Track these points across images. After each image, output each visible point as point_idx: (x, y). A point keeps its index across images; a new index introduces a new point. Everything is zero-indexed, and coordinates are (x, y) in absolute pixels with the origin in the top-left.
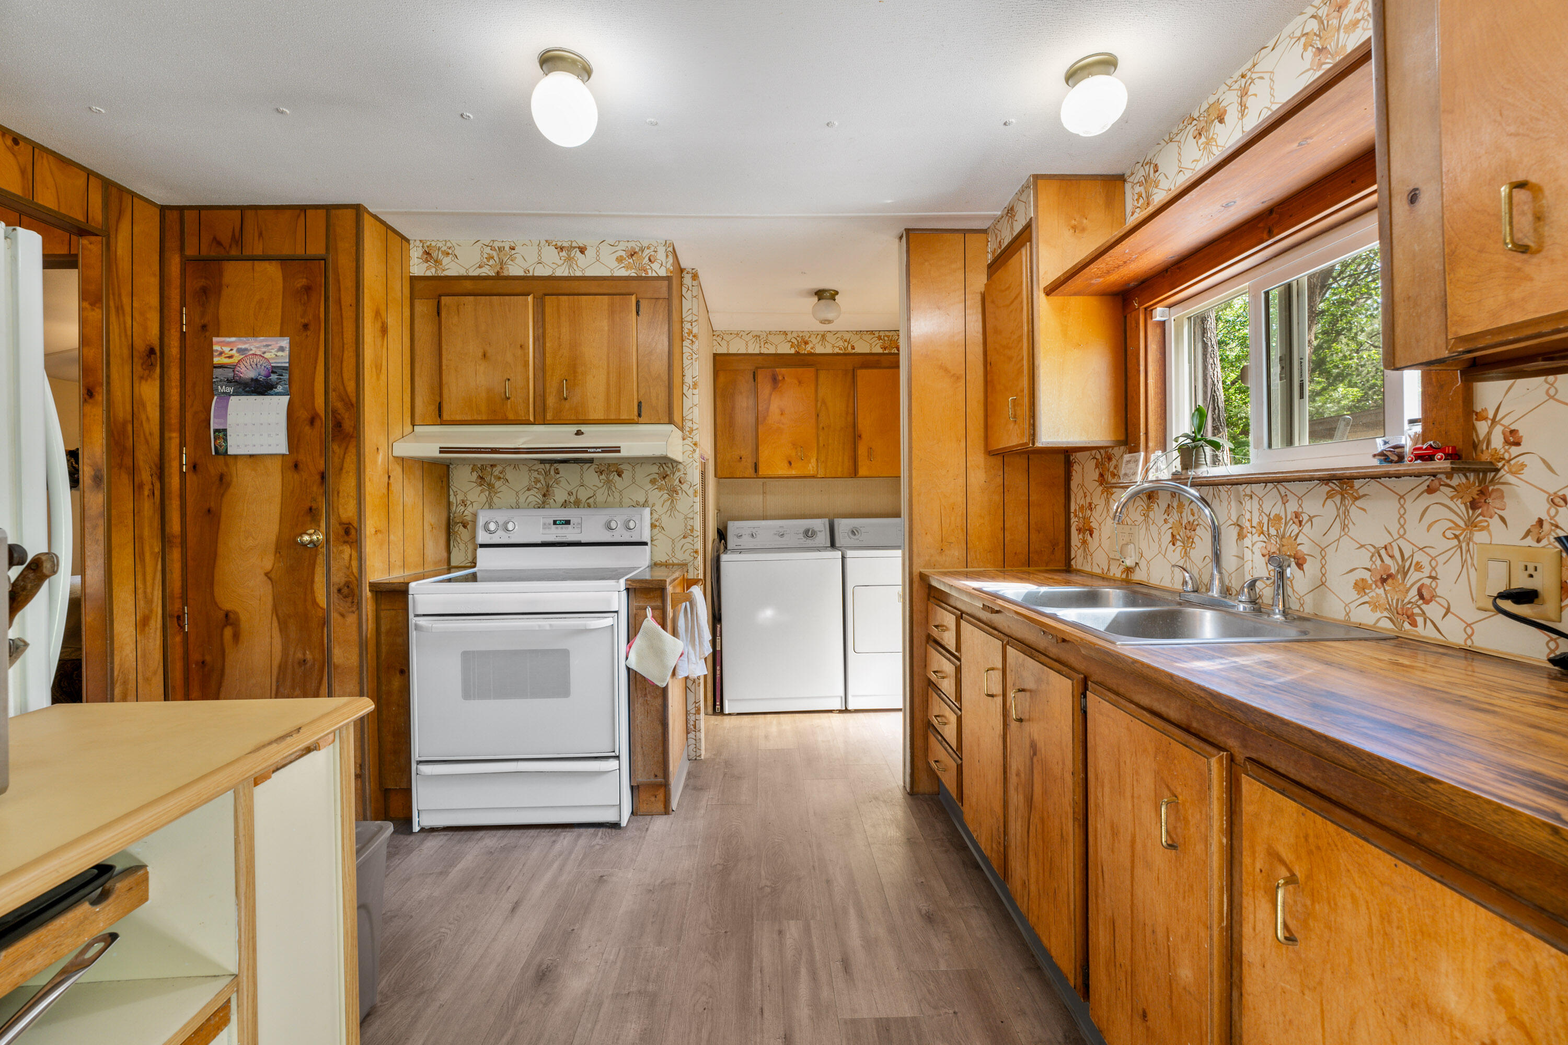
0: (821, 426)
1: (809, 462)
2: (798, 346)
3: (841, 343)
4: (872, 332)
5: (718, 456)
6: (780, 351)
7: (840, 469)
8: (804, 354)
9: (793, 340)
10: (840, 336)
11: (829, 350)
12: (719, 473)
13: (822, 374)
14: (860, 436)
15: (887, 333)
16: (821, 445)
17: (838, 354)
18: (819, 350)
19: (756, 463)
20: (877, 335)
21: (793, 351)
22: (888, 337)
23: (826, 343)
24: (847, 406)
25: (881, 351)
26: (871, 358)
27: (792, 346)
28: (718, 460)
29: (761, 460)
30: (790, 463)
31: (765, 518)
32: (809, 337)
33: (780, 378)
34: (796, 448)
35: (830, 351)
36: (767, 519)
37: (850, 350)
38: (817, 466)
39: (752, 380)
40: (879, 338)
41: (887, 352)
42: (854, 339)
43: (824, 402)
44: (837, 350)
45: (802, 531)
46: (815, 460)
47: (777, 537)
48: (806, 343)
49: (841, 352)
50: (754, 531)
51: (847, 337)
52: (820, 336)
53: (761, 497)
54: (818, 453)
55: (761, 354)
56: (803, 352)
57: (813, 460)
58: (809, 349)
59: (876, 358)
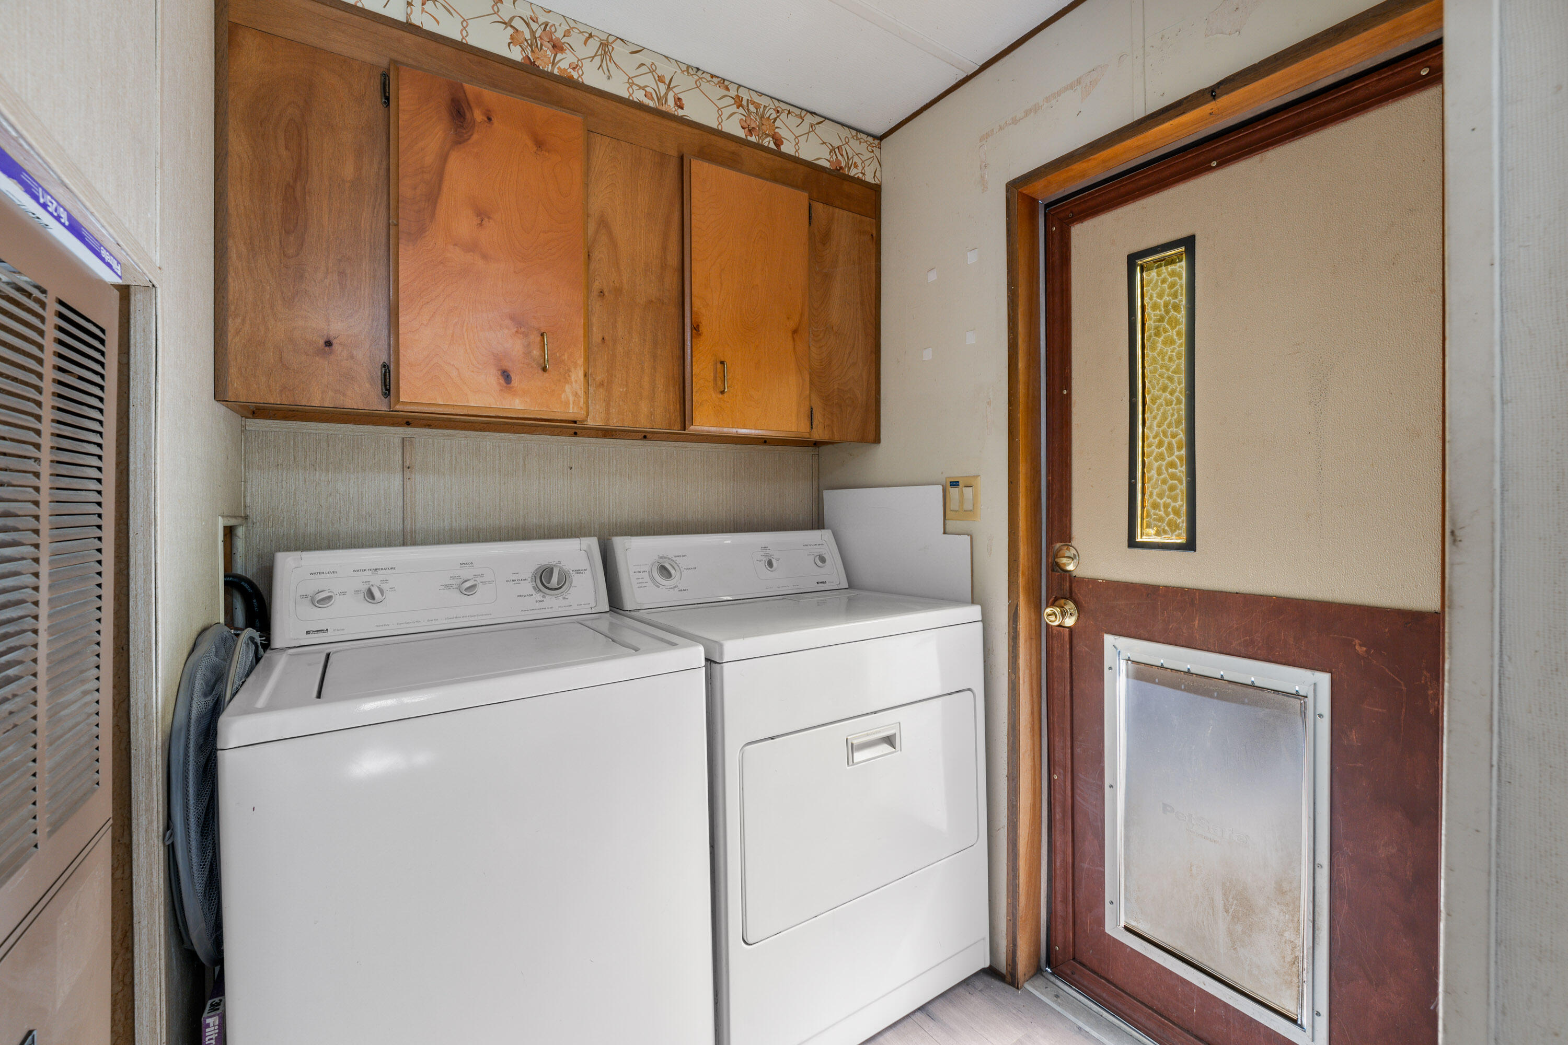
0: (596, 286)
1: (565, 378)
2: (534, 44)
3: (648, 81)
4: (723, 82)
5: (232, 325)
6: (474, 40)
7: (644, 408)
8: (550, 76)
9: (518, 23)
10: (648, 62)
11: (618, 87)
12: (236, 388)
13: (602, 150)
14: (696, 328)
15: (756, 98)
16: (596, 337)
17: (640, 106)
18: (592, 77)
19: (385, 366)
20: (733, 93)
21: (516, 54)
22: (757, 106)
23: (612, 66)
24: (664, 249)
25: (741, 134)
26: (721, 142)
27: (513, 41)
28: (234, 342)
29: (408, 355)
30: (506, 376)
31: (408, 539)
32: (567, 34)
33: (478, 116)
34: (526, 335)
35: (623, 92)
36: (414, 543)
37: (670, 106)
38: (587, 393)
39: (377, 98)
40: (738, 101)
41: (753, 139)
42: (683, 83)
43: (603, 223)
44: (639, 96)
45: (528, 571)
46: (581, 374)
47: (455, 595)
48: (557, 47)
49: (651, 104)
50: (375, 580)
51: (666, 70)
52: (594, 44)
53: (397, 479)
54: (587, 360)
55: (409, 27)
56: (549, 68)
57: (577, 375)
58: (564, 65)
59: (732, 146)
